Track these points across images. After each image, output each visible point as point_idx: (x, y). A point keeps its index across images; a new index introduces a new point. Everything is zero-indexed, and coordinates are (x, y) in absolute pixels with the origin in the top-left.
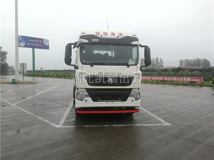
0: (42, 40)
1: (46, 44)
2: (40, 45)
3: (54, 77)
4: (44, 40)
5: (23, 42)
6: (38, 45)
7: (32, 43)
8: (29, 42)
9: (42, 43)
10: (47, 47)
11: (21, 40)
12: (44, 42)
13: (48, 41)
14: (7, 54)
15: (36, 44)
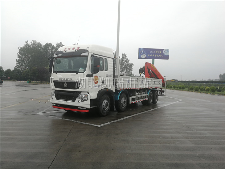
0: (162, 50)
1: (166, 54)
2: (159, 56)
3: (173, 88)
4: (164, 50)
5: (144, 54)
6: (157, 56)
7: (152, 54)
8: (150, 54)
9: (162, 54)
10: (167, 57)
11: (143, 53)
12: (164, 52)
13: (168, 51)
14: (133, 65)
15: (156, 55)
